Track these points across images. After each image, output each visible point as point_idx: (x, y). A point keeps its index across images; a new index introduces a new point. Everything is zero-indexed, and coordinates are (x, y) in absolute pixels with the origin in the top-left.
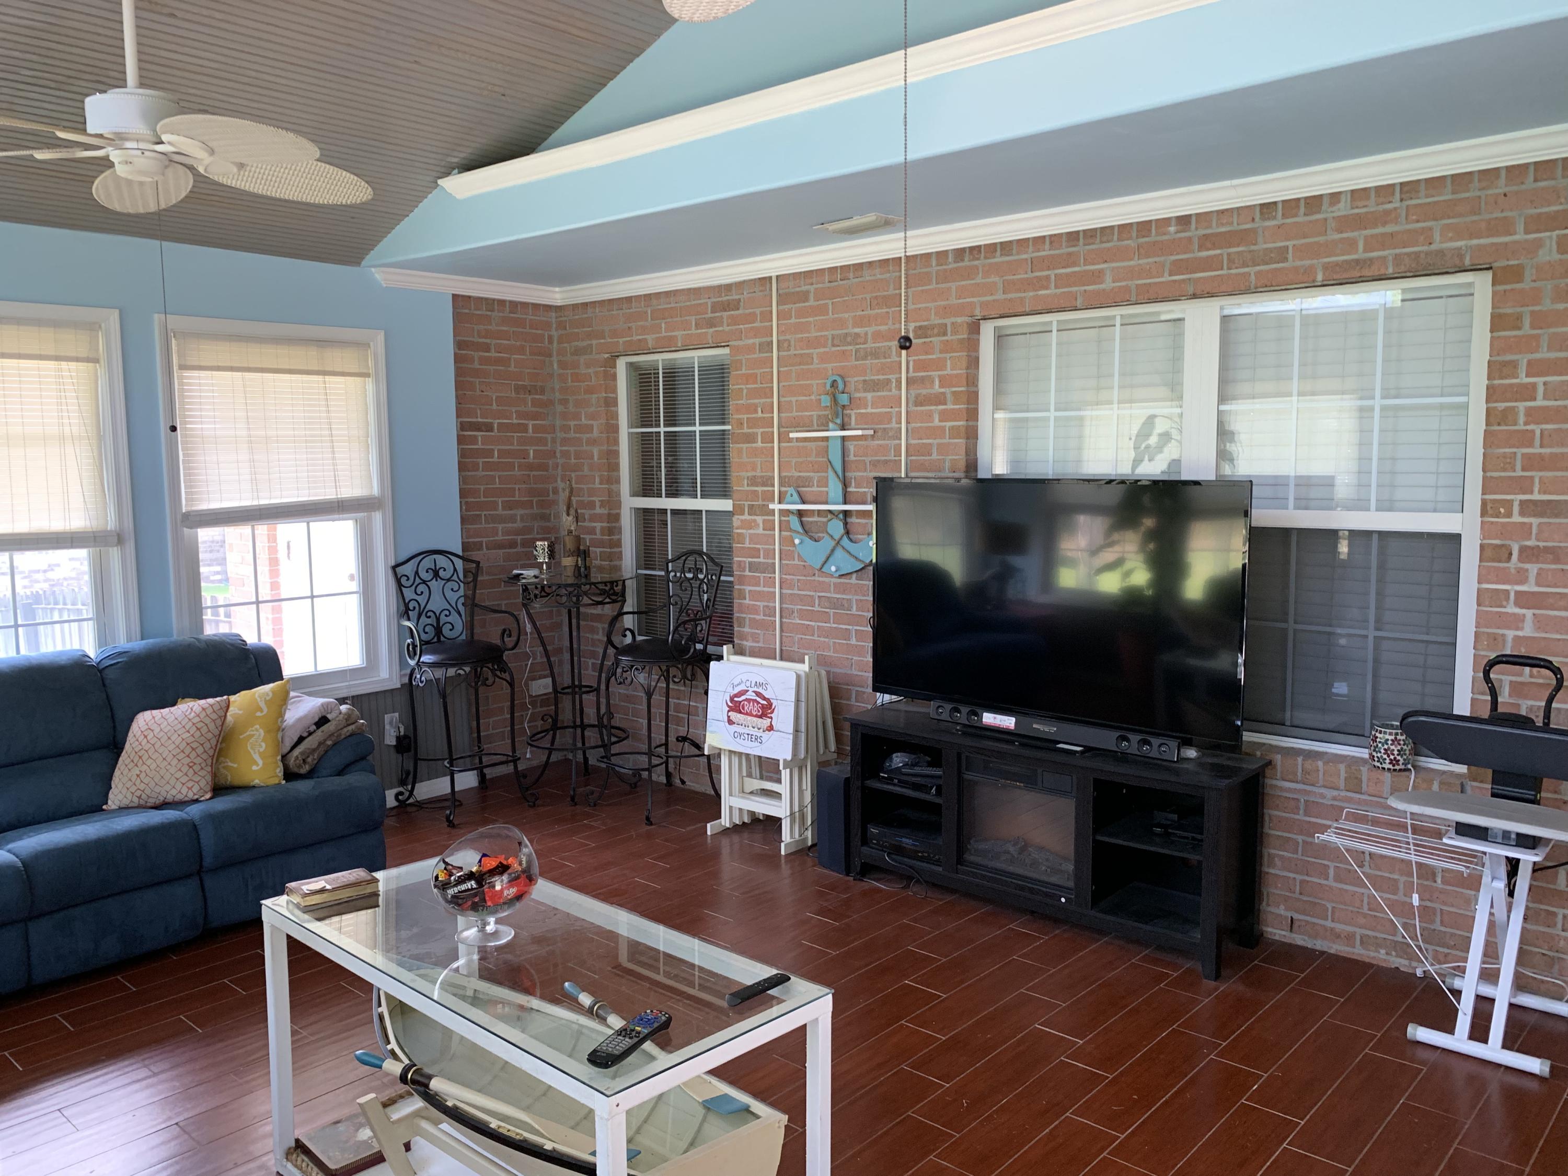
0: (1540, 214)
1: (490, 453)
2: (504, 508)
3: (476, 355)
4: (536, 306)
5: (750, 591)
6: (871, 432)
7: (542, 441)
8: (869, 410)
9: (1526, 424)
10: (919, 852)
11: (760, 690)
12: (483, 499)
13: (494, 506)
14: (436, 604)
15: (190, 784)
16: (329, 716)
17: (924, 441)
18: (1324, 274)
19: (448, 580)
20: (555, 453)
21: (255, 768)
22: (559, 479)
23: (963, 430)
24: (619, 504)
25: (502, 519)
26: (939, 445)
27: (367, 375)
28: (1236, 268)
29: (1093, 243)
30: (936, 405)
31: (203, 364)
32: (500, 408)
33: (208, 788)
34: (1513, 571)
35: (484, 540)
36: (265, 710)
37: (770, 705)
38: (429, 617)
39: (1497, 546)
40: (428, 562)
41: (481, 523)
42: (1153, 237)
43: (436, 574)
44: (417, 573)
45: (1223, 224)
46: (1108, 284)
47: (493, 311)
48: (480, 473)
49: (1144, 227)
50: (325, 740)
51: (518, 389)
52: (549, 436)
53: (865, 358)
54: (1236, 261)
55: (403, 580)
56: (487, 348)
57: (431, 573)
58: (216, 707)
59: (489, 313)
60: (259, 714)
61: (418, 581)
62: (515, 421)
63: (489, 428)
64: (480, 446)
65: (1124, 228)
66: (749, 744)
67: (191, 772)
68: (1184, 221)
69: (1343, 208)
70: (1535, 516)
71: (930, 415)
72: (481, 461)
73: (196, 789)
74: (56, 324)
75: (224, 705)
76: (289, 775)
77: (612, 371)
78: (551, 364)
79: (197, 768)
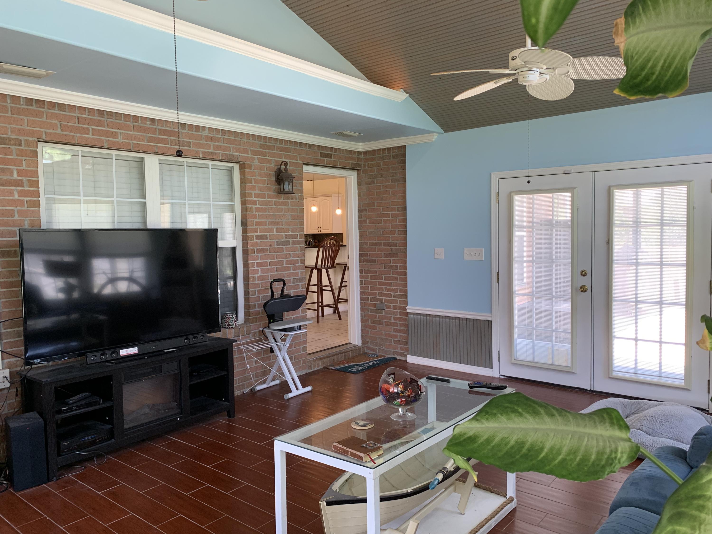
0: (254, 150)
9: (255, 212)
10: (96, 440)
17: (7, 208)
18: (202, 155)
28: (173, 145)
29: (112, 119)
34: (256, 256)
39: (252, 249)
42: (140, 124)
45: (168, 127)
46: (120, 139)
49: (136, 118)
54: (173, 143)
65: (126, 116)
68: (153, 120)
69: (206, 133)
70: (259, 239)
71: (11, 193)
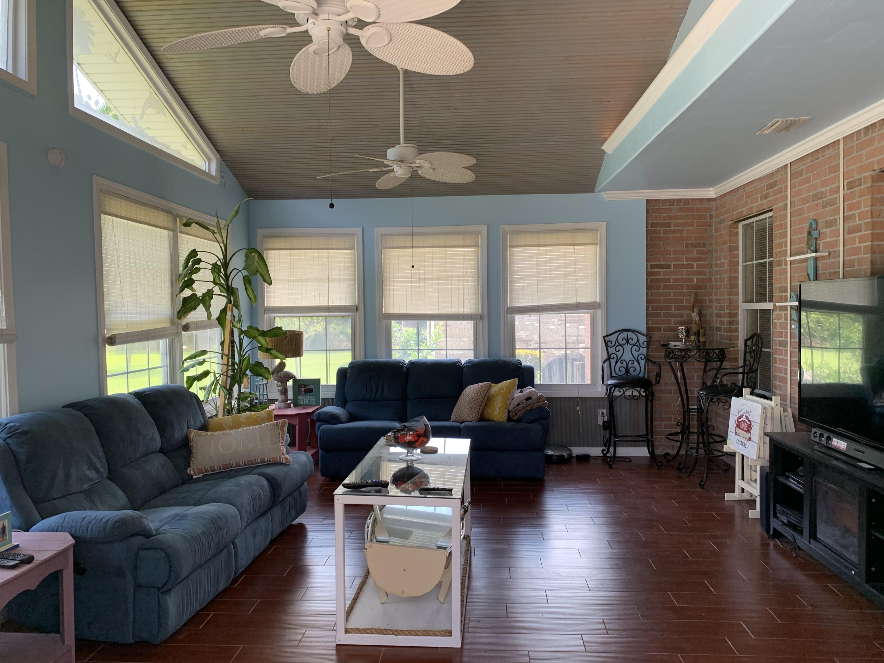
1: (668, 280)
2: (675, 310)
3: (662, 229)
4: (701, 200)
5: (779, 358)
6: (827, 254)
7: (701, 273)
8: (828, 240)
11: (748, 415)
12: (662, 304)
13: (669, 308)
14: (627, 356)
15: (470, 415)
16: (532, 397)
17: (852, 257)
19: (634, 345)
20: (711, 279)
21: (496, 413)
22: (713, 295)
23: (869, 247)
24: (737, 308)
25: (674, 316)
26: (858, 259)
27: (596, 244)
30: (857, 232)
31: (519, 244)
32: (675, 256)
33: (476, 418)
35: (662, 326)
36: (505, 390)
37: (751, 424)
38: (622, 363)
40: (624, 335)
41: (661, 317)
43: (628, 341)
44: (617, 340)
47: (673, 205)
48: (662, 291)
50: (526, 407)
51: (687, 246)
52: (707, 270)
53: (825, 207)
55: (609, 343)
56: (669, 225)
57: (625, 341)
58: (486, 386)
59: (671, 207)
60: (502, 391)
61: (617, 344)
62: (685, 263)
63: (668, 267)
64: (662, 276)
66: (741, 447)
67: (470, 410)
71: (854, 240)
72: (662, 284)
73: (471, 417)
74: (464, 233)
75: (489, 385)
76: (509, 419)
77: (735, 231)
78: (711, 231)
79: (473, 409)
